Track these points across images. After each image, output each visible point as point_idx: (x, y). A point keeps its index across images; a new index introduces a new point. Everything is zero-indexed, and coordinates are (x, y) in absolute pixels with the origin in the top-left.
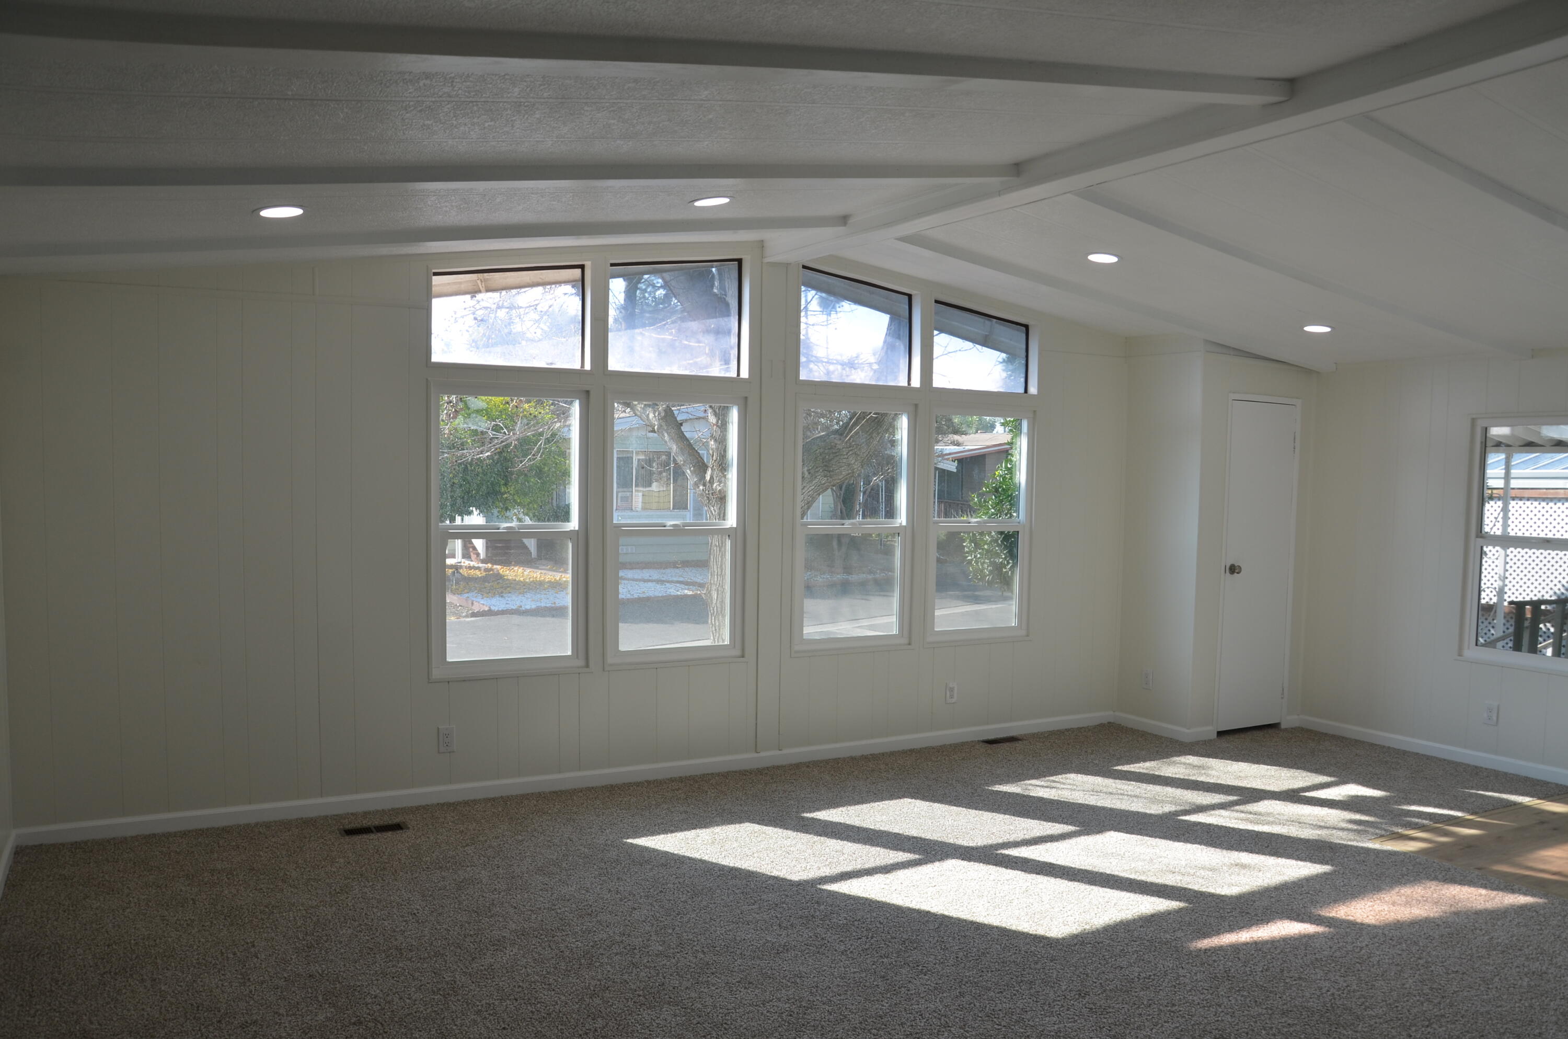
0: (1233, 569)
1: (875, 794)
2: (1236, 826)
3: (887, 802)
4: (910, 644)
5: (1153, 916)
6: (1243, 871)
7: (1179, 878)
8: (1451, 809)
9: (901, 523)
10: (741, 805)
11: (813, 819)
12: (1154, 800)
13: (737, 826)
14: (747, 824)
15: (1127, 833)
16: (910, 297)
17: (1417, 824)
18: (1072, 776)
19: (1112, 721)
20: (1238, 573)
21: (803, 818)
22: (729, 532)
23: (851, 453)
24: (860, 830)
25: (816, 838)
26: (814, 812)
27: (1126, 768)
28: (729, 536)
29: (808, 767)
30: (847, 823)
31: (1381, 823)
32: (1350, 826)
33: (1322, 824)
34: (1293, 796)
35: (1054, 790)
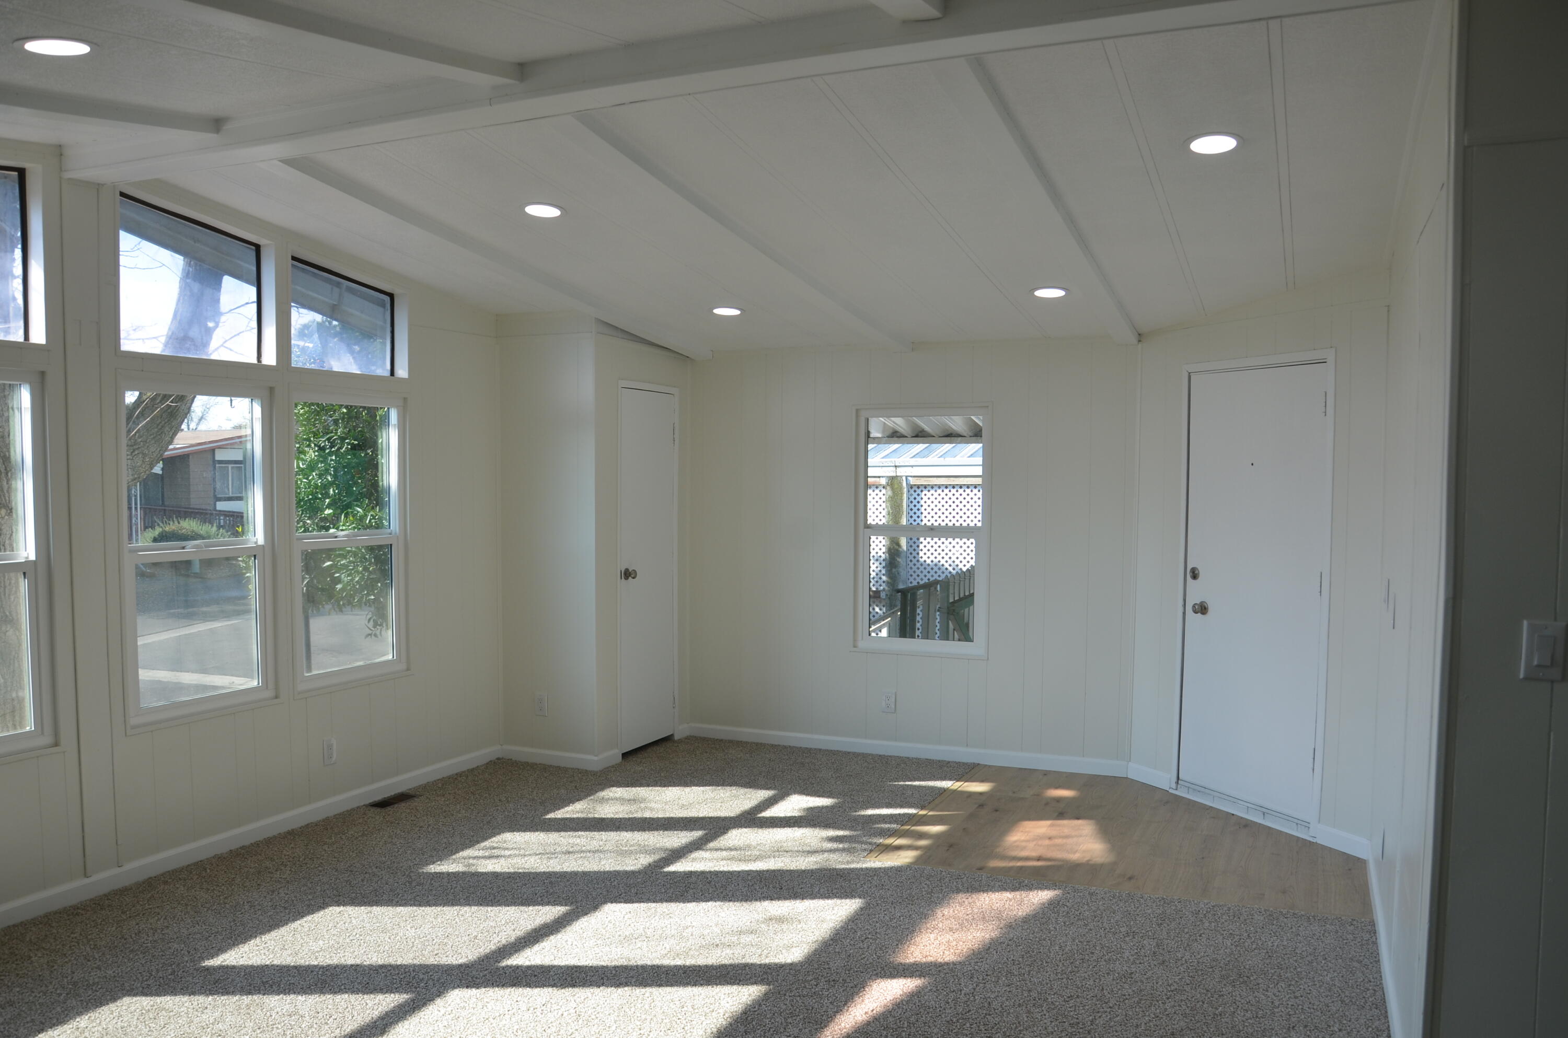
0: (628, 574)
1: (285, 908)
2: (726, 869)
3: (309, 918)
4: (276, 697)
5: (745, 1012)
6: (785, 926)
7: (728, 951)
8: (902, 807)
9: (256, 543)
10: (99, 968)
11: (221, 968)
12: (622, 853)
13: (112, 1006)
14: (127, 1000)
15: (626, 902)
16: (258, 248)
17: (889, 830)
18: (508, 836)
19: (501, 757)
20: (633, 578)
21: (207, 969)
22: (25, 569)
23: (136, 452)
24: (302, 971)
25: (247, 999)
26: (218, 955)
27: (559, 814)
28: (24, 574)
29: (166, 883)
30: (275, 962)
31: (857, 836)
32: (835, 845)
33: (808, 849)
34: (750, 819)
35: (502, 861)
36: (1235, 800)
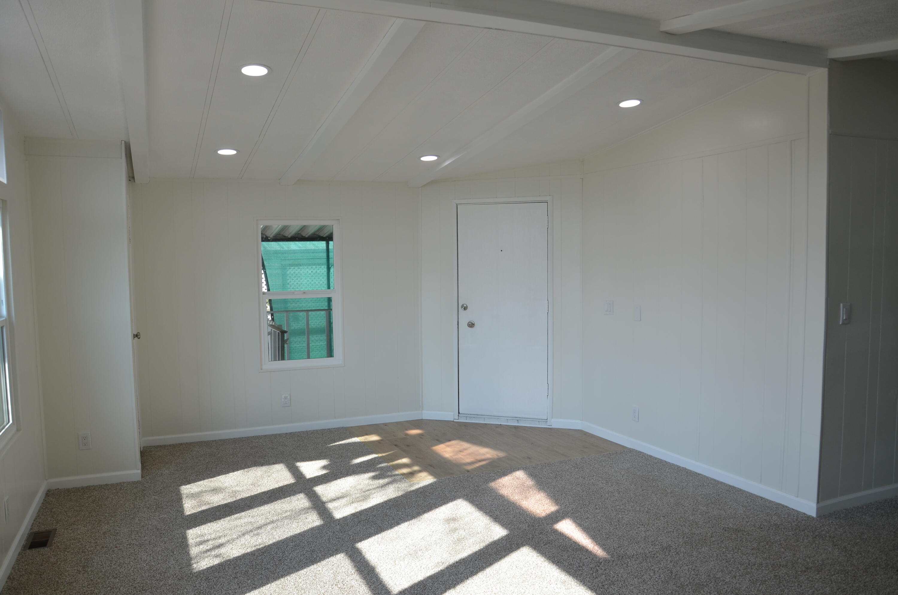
0: (137, 336)
18: (193, 532)
19: (49, 489)
20: (139, 338)
32: (384, 480)
36: (498, 417)
